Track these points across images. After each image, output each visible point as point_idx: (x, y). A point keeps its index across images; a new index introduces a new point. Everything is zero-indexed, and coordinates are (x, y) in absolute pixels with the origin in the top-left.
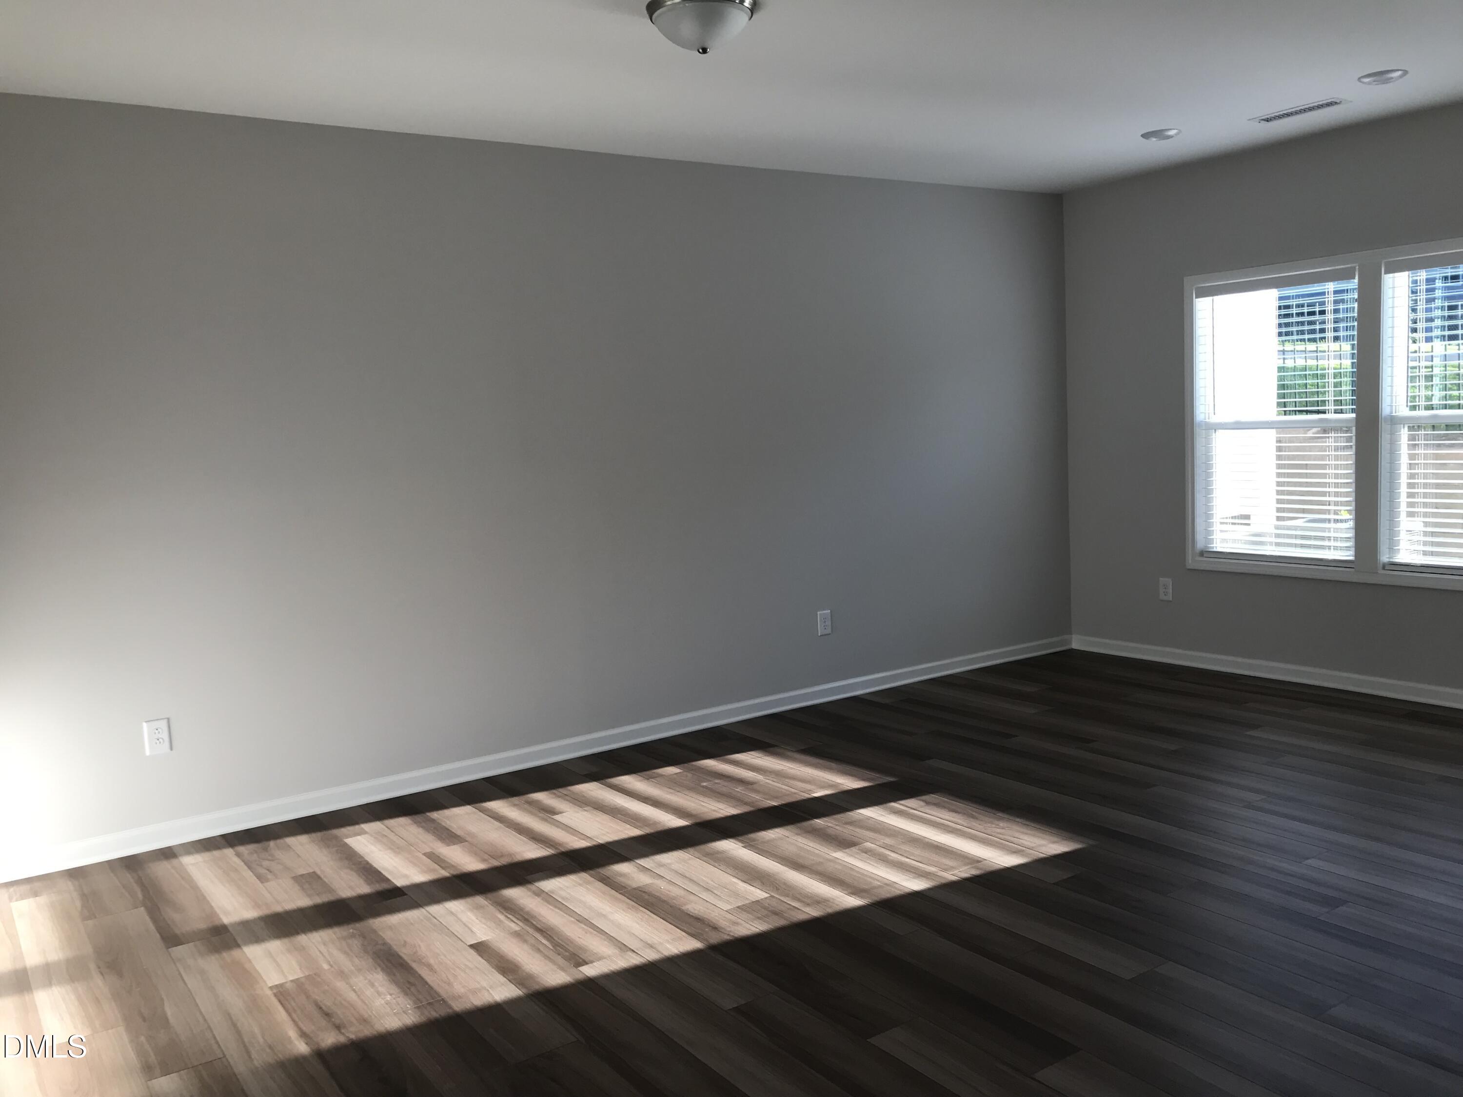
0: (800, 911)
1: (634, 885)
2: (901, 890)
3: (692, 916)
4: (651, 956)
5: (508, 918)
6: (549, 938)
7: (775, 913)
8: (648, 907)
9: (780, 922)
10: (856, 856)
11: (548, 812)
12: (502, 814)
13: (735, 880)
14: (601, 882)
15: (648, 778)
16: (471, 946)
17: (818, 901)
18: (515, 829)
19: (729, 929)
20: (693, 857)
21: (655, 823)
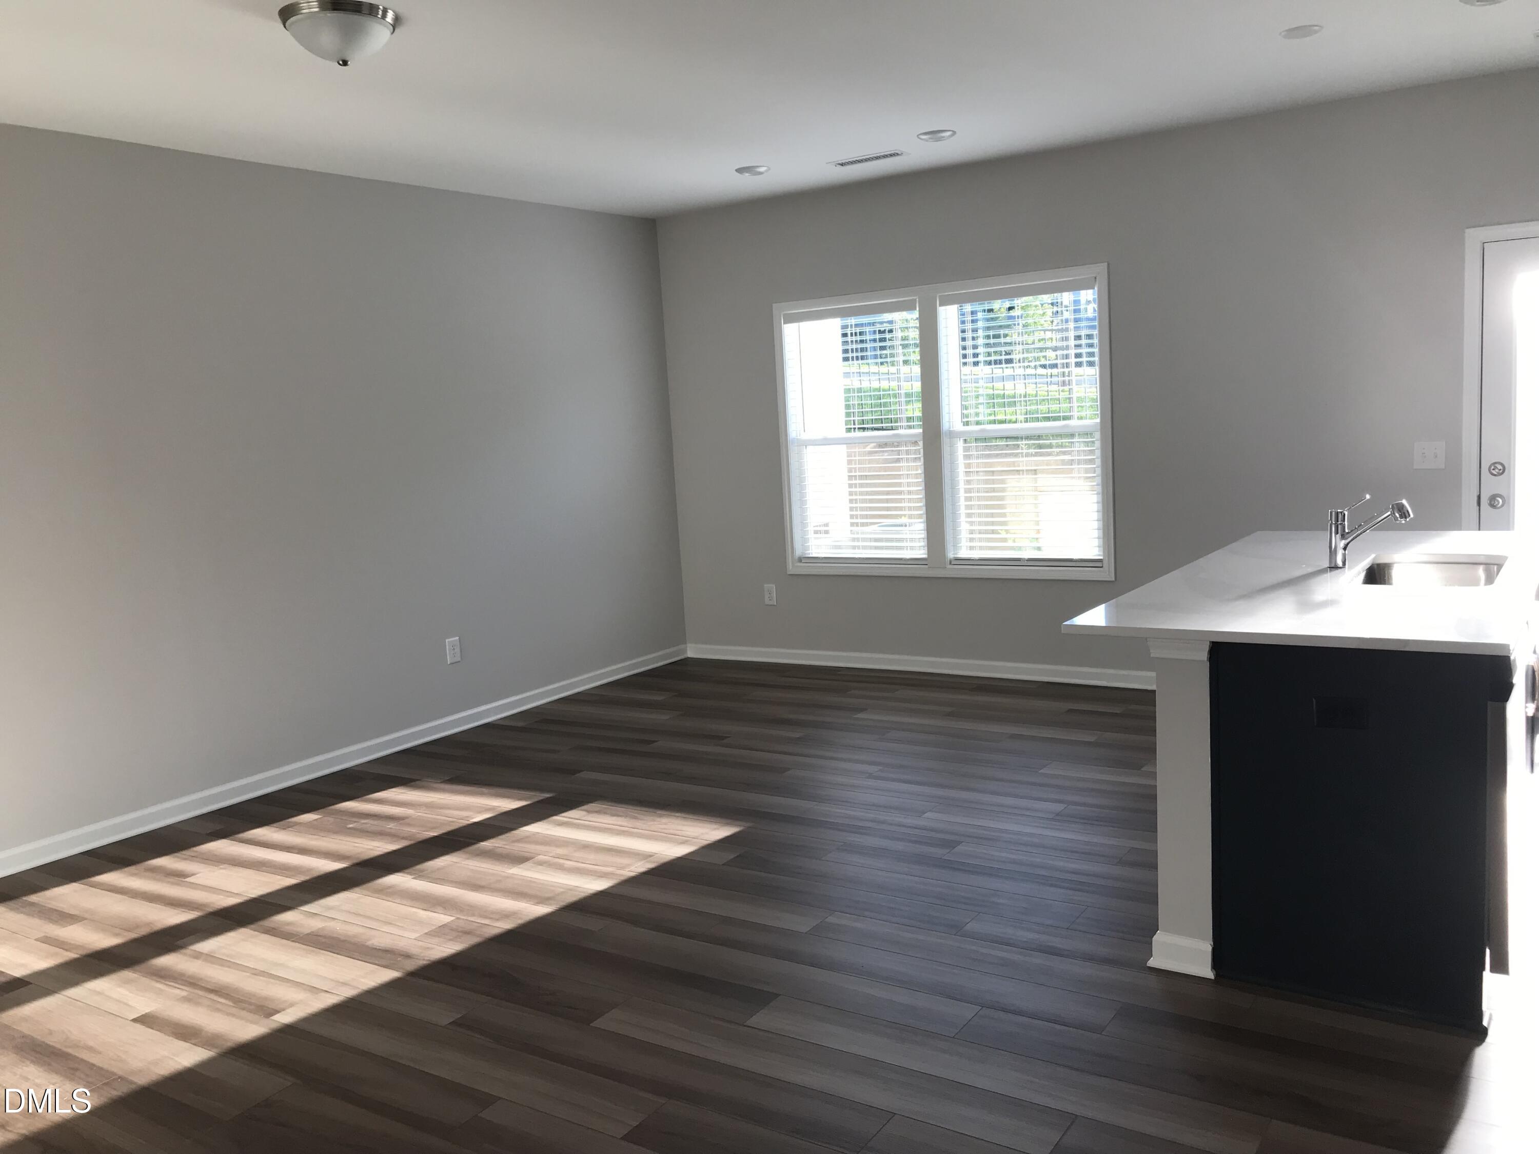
0: (490, 927)
1: (307, 931)
2: (584, 892)
3: (380, 949)
4: (349, 993)
5: (170, 986)
6: (227, 996)
7: (467, 933)
8: (329, 949)
9: (472, 940)
10: (532, 869)
11: (179, 876)
12: (121, 886)
13: (414, 910)
14: (266, 934)
15: (284, 828)
16: (135, 1020)
17: (505, 915)
18: (142, 898)
19: (422, 955)
20: (361, 895)
21: (310, 870)
